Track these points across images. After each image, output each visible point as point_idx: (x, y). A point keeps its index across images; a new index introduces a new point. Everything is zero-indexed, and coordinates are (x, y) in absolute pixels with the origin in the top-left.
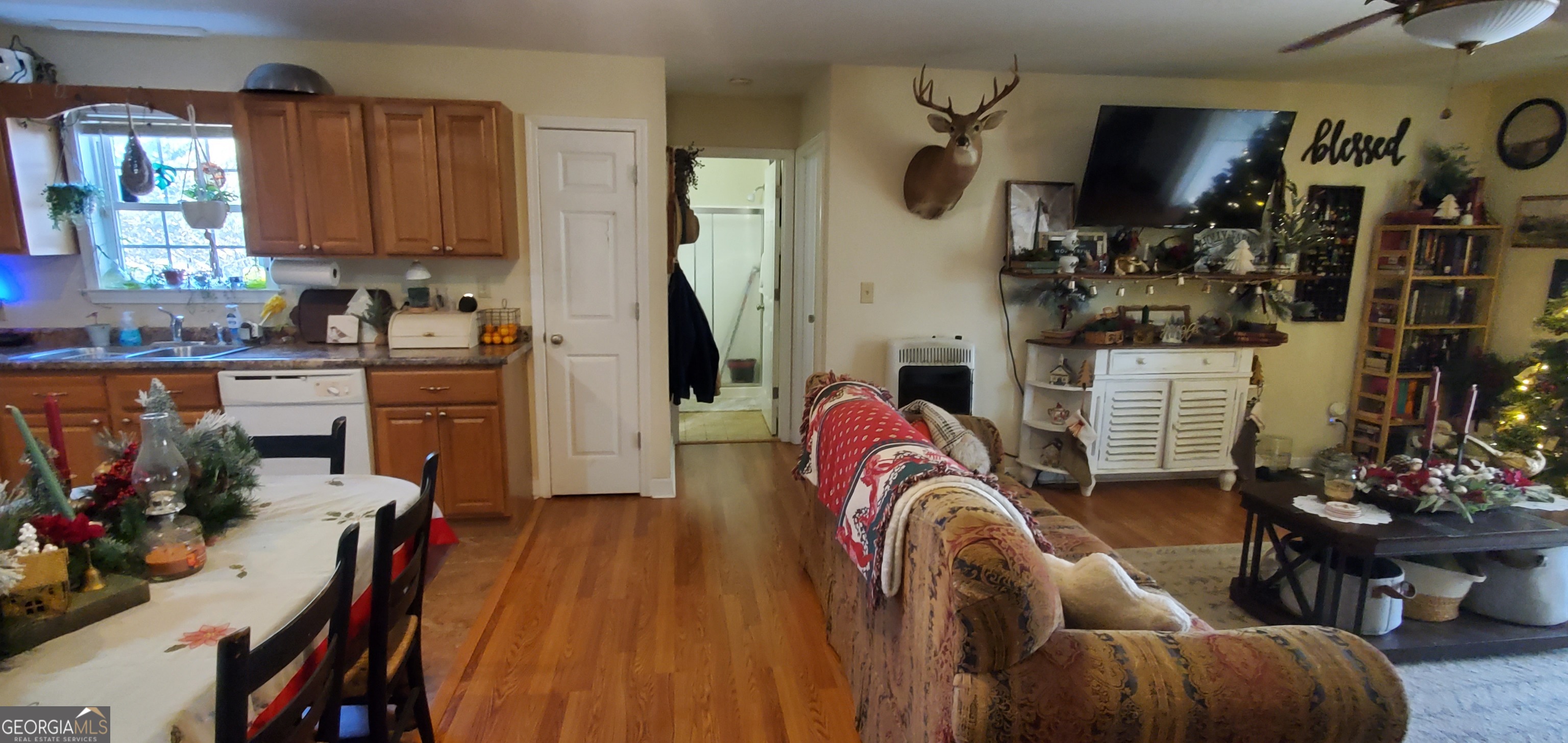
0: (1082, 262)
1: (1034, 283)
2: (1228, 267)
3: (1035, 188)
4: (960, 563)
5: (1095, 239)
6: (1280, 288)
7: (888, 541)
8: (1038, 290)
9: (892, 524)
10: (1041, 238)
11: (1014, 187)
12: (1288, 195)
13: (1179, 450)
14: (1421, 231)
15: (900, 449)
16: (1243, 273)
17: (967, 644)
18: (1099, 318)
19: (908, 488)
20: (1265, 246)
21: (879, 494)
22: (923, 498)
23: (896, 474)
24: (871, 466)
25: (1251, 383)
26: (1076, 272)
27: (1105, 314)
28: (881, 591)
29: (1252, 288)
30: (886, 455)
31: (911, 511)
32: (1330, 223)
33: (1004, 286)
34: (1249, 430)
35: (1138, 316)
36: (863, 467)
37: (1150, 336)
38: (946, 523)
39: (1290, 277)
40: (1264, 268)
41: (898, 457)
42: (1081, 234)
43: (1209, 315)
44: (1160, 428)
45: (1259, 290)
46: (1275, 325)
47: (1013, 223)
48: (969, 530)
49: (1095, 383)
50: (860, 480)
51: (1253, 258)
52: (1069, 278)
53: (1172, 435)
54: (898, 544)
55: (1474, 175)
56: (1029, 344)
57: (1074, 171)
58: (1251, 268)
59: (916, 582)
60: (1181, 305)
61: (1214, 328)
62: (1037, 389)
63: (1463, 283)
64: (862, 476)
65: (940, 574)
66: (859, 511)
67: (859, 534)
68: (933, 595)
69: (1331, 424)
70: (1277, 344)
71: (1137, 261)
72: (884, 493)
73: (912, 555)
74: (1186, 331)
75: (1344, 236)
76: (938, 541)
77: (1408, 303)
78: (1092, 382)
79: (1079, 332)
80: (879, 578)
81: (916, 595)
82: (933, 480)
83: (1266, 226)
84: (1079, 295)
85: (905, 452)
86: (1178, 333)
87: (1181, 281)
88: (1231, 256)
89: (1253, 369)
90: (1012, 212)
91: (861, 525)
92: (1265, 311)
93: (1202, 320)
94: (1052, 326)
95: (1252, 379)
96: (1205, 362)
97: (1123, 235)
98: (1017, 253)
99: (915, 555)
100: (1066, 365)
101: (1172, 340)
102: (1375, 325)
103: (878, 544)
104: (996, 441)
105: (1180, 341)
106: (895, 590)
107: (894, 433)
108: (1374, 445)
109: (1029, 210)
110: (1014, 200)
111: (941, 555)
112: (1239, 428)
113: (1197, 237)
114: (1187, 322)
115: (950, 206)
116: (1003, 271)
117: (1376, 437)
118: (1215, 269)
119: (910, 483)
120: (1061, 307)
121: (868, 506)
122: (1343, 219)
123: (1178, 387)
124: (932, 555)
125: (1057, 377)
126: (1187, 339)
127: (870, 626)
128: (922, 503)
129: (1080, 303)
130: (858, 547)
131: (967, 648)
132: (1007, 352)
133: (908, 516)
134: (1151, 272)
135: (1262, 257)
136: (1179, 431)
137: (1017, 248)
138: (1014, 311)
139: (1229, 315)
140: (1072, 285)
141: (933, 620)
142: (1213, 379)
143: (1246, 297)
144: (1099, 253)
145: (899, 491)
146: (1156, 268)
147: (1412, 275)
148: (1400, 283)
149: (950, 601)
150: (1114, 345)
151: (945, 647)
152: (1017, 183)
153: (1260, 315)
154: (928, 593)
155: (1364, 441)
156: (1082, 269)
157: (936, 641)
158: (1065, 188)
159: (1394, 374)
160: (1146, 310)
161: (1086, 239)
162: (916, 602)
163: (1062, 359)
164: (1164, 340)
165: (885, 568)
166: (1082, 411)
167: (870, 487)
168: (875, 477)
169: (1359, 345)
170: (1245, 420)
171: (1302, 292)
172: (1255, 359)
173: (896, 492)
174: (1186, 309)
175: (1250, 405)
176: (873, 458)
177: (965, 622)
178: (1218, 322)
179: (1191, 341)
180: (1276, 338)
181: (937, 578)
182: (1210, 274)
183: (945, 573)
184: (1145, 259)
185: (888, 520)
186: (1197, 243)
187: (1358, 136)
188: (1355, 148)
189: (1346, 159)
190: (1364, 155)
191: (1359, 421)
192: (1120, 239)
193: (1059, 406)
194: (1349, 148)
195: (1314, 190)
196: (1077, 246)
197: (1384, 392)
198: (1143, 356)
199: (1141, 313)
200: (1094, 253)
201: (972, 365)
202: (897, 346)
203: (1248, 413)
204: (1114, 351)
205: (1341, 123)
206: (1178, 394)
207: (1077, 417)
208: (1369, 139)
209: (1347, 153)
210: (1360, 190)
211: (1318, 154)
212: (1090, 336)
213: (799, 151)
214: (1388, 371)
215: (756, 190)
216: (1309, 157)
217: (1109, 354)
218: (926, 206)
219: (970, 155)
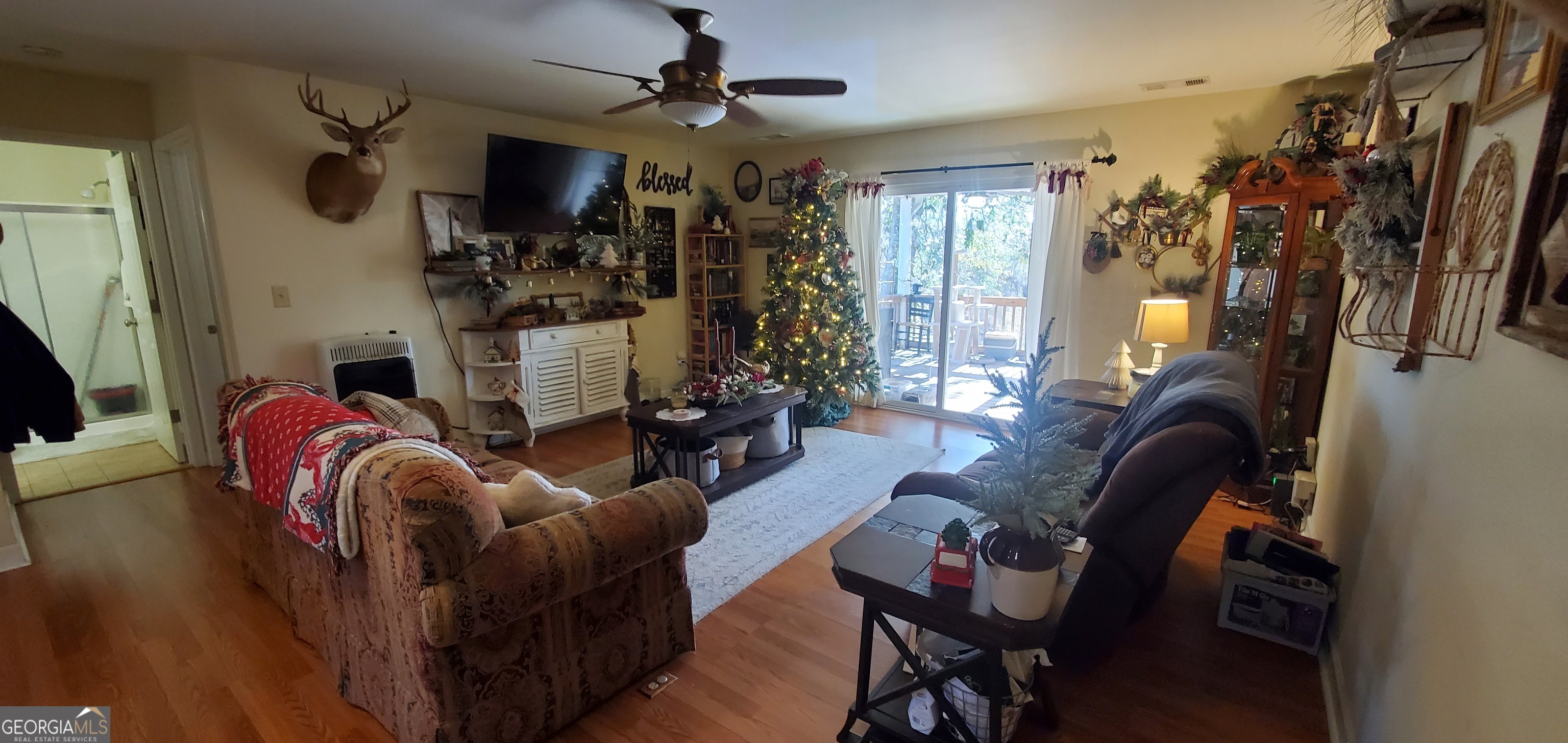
0: (495, 261)
1: (458, 279)
2: (602, 263)
3: (445, 198)
4: (407, 502)
5: (503, 242)
6: (636, 276)
7: (340, 510)
8: (462, 285)
9: (341, 494)
10: (456, 242)
11: (423, 196)
12: (632, 211)
13: (591, 398)
14: (707, 238)
15: (339, 430)
16: (612, 267)
17: (425, 563)
18: (516, 305)
19: (351, 459)
20: (623, 247)
21: (323, 472)
22: (368, 464)
23: (338, 451)
24: (310, 451)
25: (629, 344)
26: (491, 269)
27: (521, 302)
28: (341, 557)
29: (619, 277)
30: (326, 437)
31: (358, 477)
32: (660, 232)
33: (431, 284)
34: (633, 375)
35: (546, 302)
36: (301, 455)
37: (557, 317)
38: (391, 476)
39: (642, 269)
40: (625, 263)
41: (338, 437)
42: (491, 238)
43: (596, 298)
44: (575, 384)
45: (624, 278)
46: (637, 302)
47: (429, 228)
48: (411, 475)
49: (521, 357)
50: (300, 467)
51: (617, 256)
52: (486, 274)
53: (584, 388)
54: (350, 509)
55: (726, 204)
56: (462, 332)
57: (476, 185)
58: (617, 263)
59: (374, 534)
60: (574, 292)
61: (600, 307)
62: (476, 369)
63: (732, 269)
64: (302, 462)
65: (392, 518)
66: (304, 495)
67: (308, 516)
68: (390, 538)
69: (679, 364)
70: (641, 315)
71: (538, 259)
72: (328, 470)
73: (366, 515)
74: (582, 311)
75: (669, 241)
76: (387, 493)
77: (707, 282)
78: (519, 357)
79: (502, 319)
80: (336, 546)
81: (376, 546)
82: (376, 446)
83: (622, 234)
84: (498, 288)
85: (344, 431)
86: (577, 313)
87: (572, 274)
88: (602, 256)
89: (629, 334)
90: (426, 218)
91: (309, 506)
92: (630, 293)
93: (591, 302)
94: (478, 314)
95: (629, 341)
96: (598, 332)
97: (524, 239)
98: (437, 255)
99: (369, 514)
100: (496, 346)
101: (573, 319)
102: (691, 297)
103: (329, 515)
104: (442, 415)
105: (578, 319)
106: (355, 551)
107: (331, 418)
109: (441, 216)
110: (426, 208)
111: (391, 502)
112: (626, 376)
113: (578, 241)
114: (581, 304)
115: (361, 211)
116: (426, 270)
117: (703, 369)
118: (594, 264)
119: (353, 455)
120: (484, 298)
121: (314, 487)
122: (666, 229)
123: (584, 352)
124: (383, 507)
125: (490, 357)
126: (583, 316)
127: (338, 597)
128: (368, 468)
129: (499, 295)
130: (310, 528)
131: (426, 567)
132: (443, 341)
133: (356, 482)
134: (550, 267)
135: (622, 255)
136: (588, 385)
137: (436, 250)
138: (443, 304)
139: (608, 297)
140: (490, 280)
141: (394, 558)
142: (606, 344)
143: (617, 284)
144: (508, 254)
145: (343, 464)
146: (552, 264)
147: (706, 266)
148: (701, 271)
149: (404, 534)
150: (532, 326)
151: (409, 576)
152: (427, 193)
153: (628, 296)
154: (386, 539)
155: (699, 373)
156: (497, 267)
157: (399, 574)
158: (470, 199)
159: (707, 328)
160: (551, 297)
161: (495, 242)
162: (377, 552)
163: (492, 341)
164: (568, 319)
165: (340, 535)
166: (515, 381)
167: (313, 471)
168: (316, 460)
169: (687, 313)
170: (629, 370)
171: (650, 279)
172: (629, 326)
173: (340, 465)
174: (580, 295)
175: (631, 359)
176: (311, 444)
177: (420, 546)
178: (602, 303)
179: (586, 318)
180: (640, 311)
181: (391, 523)
182: (591, 268)
183: (397, 515)
184: (544, 258)
185: (336, 491)
186: (579, 246)
187: (665, 174)
188: (666, 183)
189: (662, 190)
190: (672, 187)
191: (694, 361)
192: (523, 242)
193: (496, 380)
194: (663, 182)
195: (647, 209)
196: (489, 248)
197: (702, 340)
198: (554, 332)
199: (548, 299)
200: (504, 254)
201: (411, 355)
202: (327, 347)
203: (630, 365)
204: (531, 331)
205: (656, 165)
206: (583, 359)
207: (512, 386)
208: (672, 177)
209: (662, 186)
210: (673, 210)
211: (645, 184)
212: (512, 321)
213: (158, 144)
214: (703, 327)
215: (95, 185)
216: (640, 187)
217: (529, 334)
218: (335, 210)
219: (372, 164)
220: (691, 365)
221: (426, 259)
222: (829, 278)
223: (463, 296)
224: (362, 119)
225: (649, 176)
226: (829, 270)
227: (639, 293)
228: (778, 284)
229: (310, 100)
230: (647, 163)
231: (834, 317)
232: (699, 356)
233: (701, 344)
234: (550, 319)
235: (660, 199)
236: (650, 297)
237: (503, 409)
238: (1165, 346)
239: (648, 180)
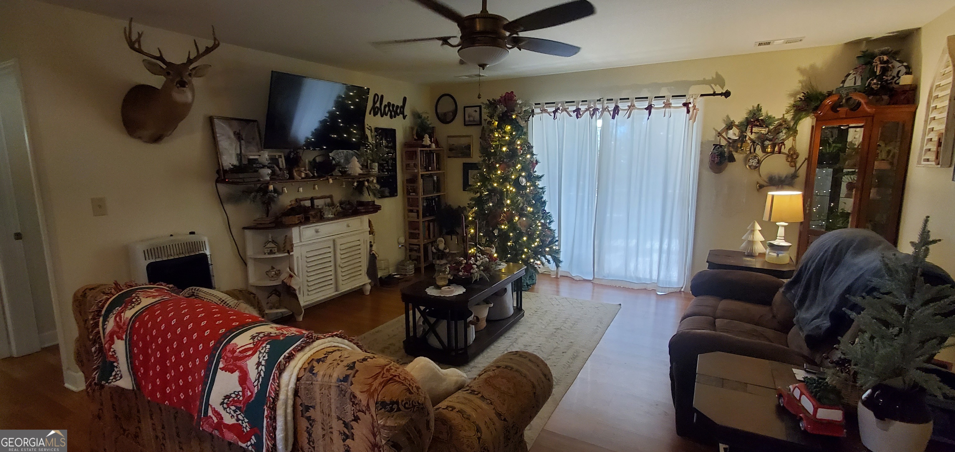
0: (273, 172)
1: (245, 188)
2: (350, 171)
3: (231, 123)
5: (277, 157)
6: (373, 181)
8: (247, 192)
9: (282, 397)
10: (243, 157)
11: (216, 121)
12: (368, 131)
13: (344, 278)
14: (420, 151)
16: (357, 174)
18: (288, 207)
19: (289, 362)
20: (364, 159)
21: (253, 376)
23: (266, 355)
25: (370, 234)
26: (272, 179)
27: (290, 205)
29: (362, 182)
31: (298, 379)
32: (386, 147)
33: (220, 190)
34: (373, 258)
35: (308, 203)
36: (219, 358)
37: (317, 215)
39: (375, 175)
40: (365, 171)
42: (269, 154)
43: (343, 199)
44: (332, 268)
45: (365, 183)
46: (374, 202)
47: (219, 147)
49: (294, 249)
50: (219, 370)
51: (359, 166)
52: (268, 183)
53: (339, 270)
55: (432, 125)
56: (246, 230)
58: (360, 171)
60: (328, 195)
61: (348, 206)
62: (256, 260)
63: (437, 174)
64: (221, 365)
66: (227, 397)
69: (400, 248)
70: (377, 212)
71: (305, 170)
72: (259, 373)
74: (335, 210)
77: (421, 185)
78: (292, 249)
79: (278, 218)
83: (362, 149)
84: (275, 194)
86: (332, 212)
87: (330, 181)
88: (349, 166)
89: (369, 227)
90: (218, 139)
92: (369, 195)
93: (341, 203)
94: (260, 216)
95: (370, 232)
96: (348, 226)
97: (292, 154)
98: (227, 169)
100: (274, 241)
101: (330, 216)
102: (409, 197)
105: (333, 216)
107: (234, 321)
108: (418, 254)
109: (231, 138)
110: (218, 130)
112: (368, 259)
113: (331, 155)
114: (332, 205)
115: (168, 134)
116: (218, 181)
117: (418, 251)
118: (344, 173)
119: (290, 358)
120: (263, 203)
122: (390, 145)
123: (339, 242)
125: (269, 250)
126: (336, 214)
129: (275, 199)
130: (236, 428)
132: (230, 239)
134: (314, 176)
135: (364, 165)
136: (342, 268)
138: (230, 209)
139: (353, 198)
140: (271, 187)
142: (354, 235)
143: (360, 189)
144: (282, 167)
146: (315, 174)
147: (420, 172)
148: (415, 176)
149: (375, 436)
150: (301, 224)
152: (218, 118)
153: (367, 197)
154: (339, 438)
155: (414, 254)
156: (275, 177)
158: (252, 124)
159: (421, 219)
160: (312, 200)
161: (272, 158)
163: (270, 237)
164: (325, 217)
166: (289, 268)
167: (237, 373)
168: (239, 363)
170: (370, 254)
171: (380, 183)
172: (370, 221)
173: (279, 369)
174: (331, 197)
175: (371, 246)
176: (229, 348)
178: (349, 203)
179: (339, 216)
180: (377, 209)
182: (342, 176)
184: (308, 169)
186: (333, 159)
187: (389, 103)
188: (389, 110)
189: (386, 115)
190: (393, 113)
191: (410, 244)
192: (291, 157)
193: (273, 267)
194: (387, 109)
195: (377, 129)
196: (268, 162)
197: (418, 229)
198: (318, 227)
199: (309, 201)
200: (278, 166)
201: (208, 252)
202: (140, 248)
203: (371, 251)
204: (302, 227)
205: (382, 96)
206: (338, 247)
207: (288, 272)
208: (393, 105)
209: (387, 112)
210: (395, 130)
211: (375, 111)
212: (287, 220)
214: (418, 218)
216: (372, 112)
217: (300, 229)
218: (148, 133)
220: (408, 248)
221: (217, 173)
222: (524, 180)
225: (378, 105)
226: (523, 174)
227: (375, 195)
228: (484, 185)
229: (134, 42)
230: (376, 95)
231: (529, 209)
232: (415, 241)
233: (417, 232)
234: (314, 217)
235: (384, 122)
236: (383, 196)
237: (281, 291)
238: (787, 224)
239: (377, 107)
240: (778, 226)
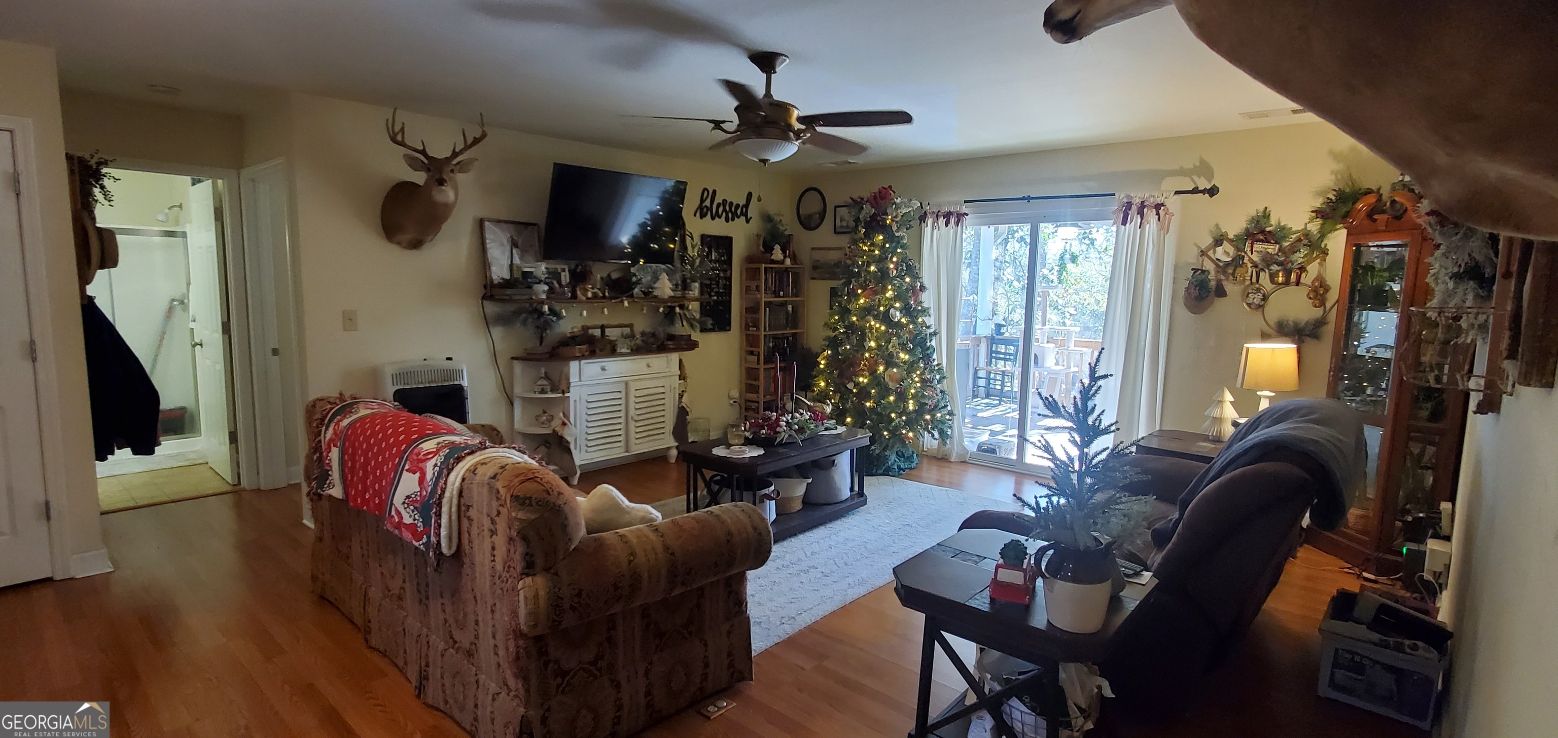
0: (551, 289)
1: (511, 308)
2: (655, 293)
3: (506, 226)
5: (559, 271)
6: (690, 307)
7: (445, 509)
8: (517, 313)
10: (515, 268)
11: (487, 224)
12: (688, 239)
13: (638, 436)
14: (765, 268)
16: (666, 297)
18: (569, 335)
20: (678, 277)
22: (472, 468)
24: (415, 457)
25: (680, 380)
26: (548, 298)
27: (573, 332)
29: (672, 308)
31: (463, 479)
32: (716, 261)
33: (487, 311)
34: (682, 413)
35: (597, 332)
37: (608, 347)
39: (696, 300)
40: (679, 294)
42: (548, 266)
43: (648, 330)
44: (622, 420)
45: (678, 310)
46: (690, 335)
47: (489, 255)
49: (571, 389)
51: (671, 286)
52: (542, 302)
53: (632, 424)
55: (786, 233)
56: (514, 361)
57: (538, 213)
58: (672, 294)
60: (626, 323)
61: (651, 340)
62: (524, 399)
63: (791, 303)
66: (408, 497)
68: (494, 533)
69: (731, 404)
70: (693, 349)
71: (593, 288)
74: (633, 343)
75: (725, 271)
76: (494, 491)
77: (764, 316)
78: (569, 388)
79: (554, 348)
83: (677, 263)
84: (551, 317)
85: (445, 441)
86: (627, 344)
87: (626, 304)
88: (656, 285)
89: (680, 369)
90: (488, 246)
91: (412, 507)
92: (683, 325)
93: (643, 334)
94: (531, 343)
95: (680, 376)
96: (648, 366)
97: (580, 267)
98: (496, 282)
100: (547, 377)
101: (624, 350)
102: (749, 333)
105: (629, 351)
107: (429, 429)
109: (502, 245)
110: (488, 235)
112: (676, 415)
113: (633, 270)
114: (632, 336)
115: (430, 238)
116: (484, 298)
117: (757, 410)
118: (648, 294)
120: (538, 327)
121: (418, 489)
122: (722, 258)
123: (633, 386)
125: (540, 387)
126: (634, 348)
128: (472, 471)
129: (552, 323)
132: (495, 369)
133: (461, 484)
134: (604, 297)
135: (677, 285)
136: (636, 421)
137: (494, 277)
138: (497, 332)
139: (661, 329)
140: (546, 308)
141: (495, 552)
142: (655, 378)
143: (670, 315)
144: (563, 283)
146: (607, 294)
147: (764, 298)
148: (758, 303)
150: (582, 357)
152: (490, 221)
153: (681, 329)
155: (753, 414)
156: (552, 295)
158: (530, 228)
159: (763, 366)
160: (603, 328)
161: (551, 270)
162: (476, 549)
163: (543, 371)
164: (618, 351)
165: (444, 532)
166: (564, 414)
167: (417, 475)
169: (741, 348)
170: (679, 408)
171: (703, 310)
172: (681, 361)
174: (631, 326)
175: (681, 396)
176: (416, 451)
178: (654, 335)
179: (637, 351)
180: (692, 345)
181: (496, 518)
182: (644, 298)
184: (598, 287)
185: (443, 492)
186: (635, 275)
187: (725, 201)
188: (724, 210)
189: (720, 217)
190: (730, 215)
191: (747, 401)
192: (578, 270)
193: (545, 412)
194: (721, 210)
195: (703, 237)
196: (546, 276)
197: (757, 379)
198: (604, 364)
199: (599, 330)
200: (559, 282)
201: (465, 383)
202: (389, 371)
203: (680, 402)
204: (583, 362)
205: (714, 192)
206: (633, 393)
207: (561, 418)
208: (731, 204)
209: (720, 213)
210: (730, 239)
211: (702, 211)
212: (564, 351)
213: (245, 173)
214: (758, 364)
215: (170, 208)
216: (698, 214)
217: (580, 365)
218: (407, 237)
219: (448, 194)
220: (743, 407)
221: (485, 287)
222: (898, 314)
223: (518, 325)
224: (440, 151)
225: (707, 203)
226: (897, 305)
227: (692, 326)
228: (842, 319)
229: (396, 134)
230: (705, 189)
231: (902, 355)
232: (753, 396)
233: (754, 383)
234: (601, 350)
235: (717, 227)
236: (703, 330)
237: (549, 443)
238: (1273, 394)
239: (706, 206)
240: (1260, 397)
